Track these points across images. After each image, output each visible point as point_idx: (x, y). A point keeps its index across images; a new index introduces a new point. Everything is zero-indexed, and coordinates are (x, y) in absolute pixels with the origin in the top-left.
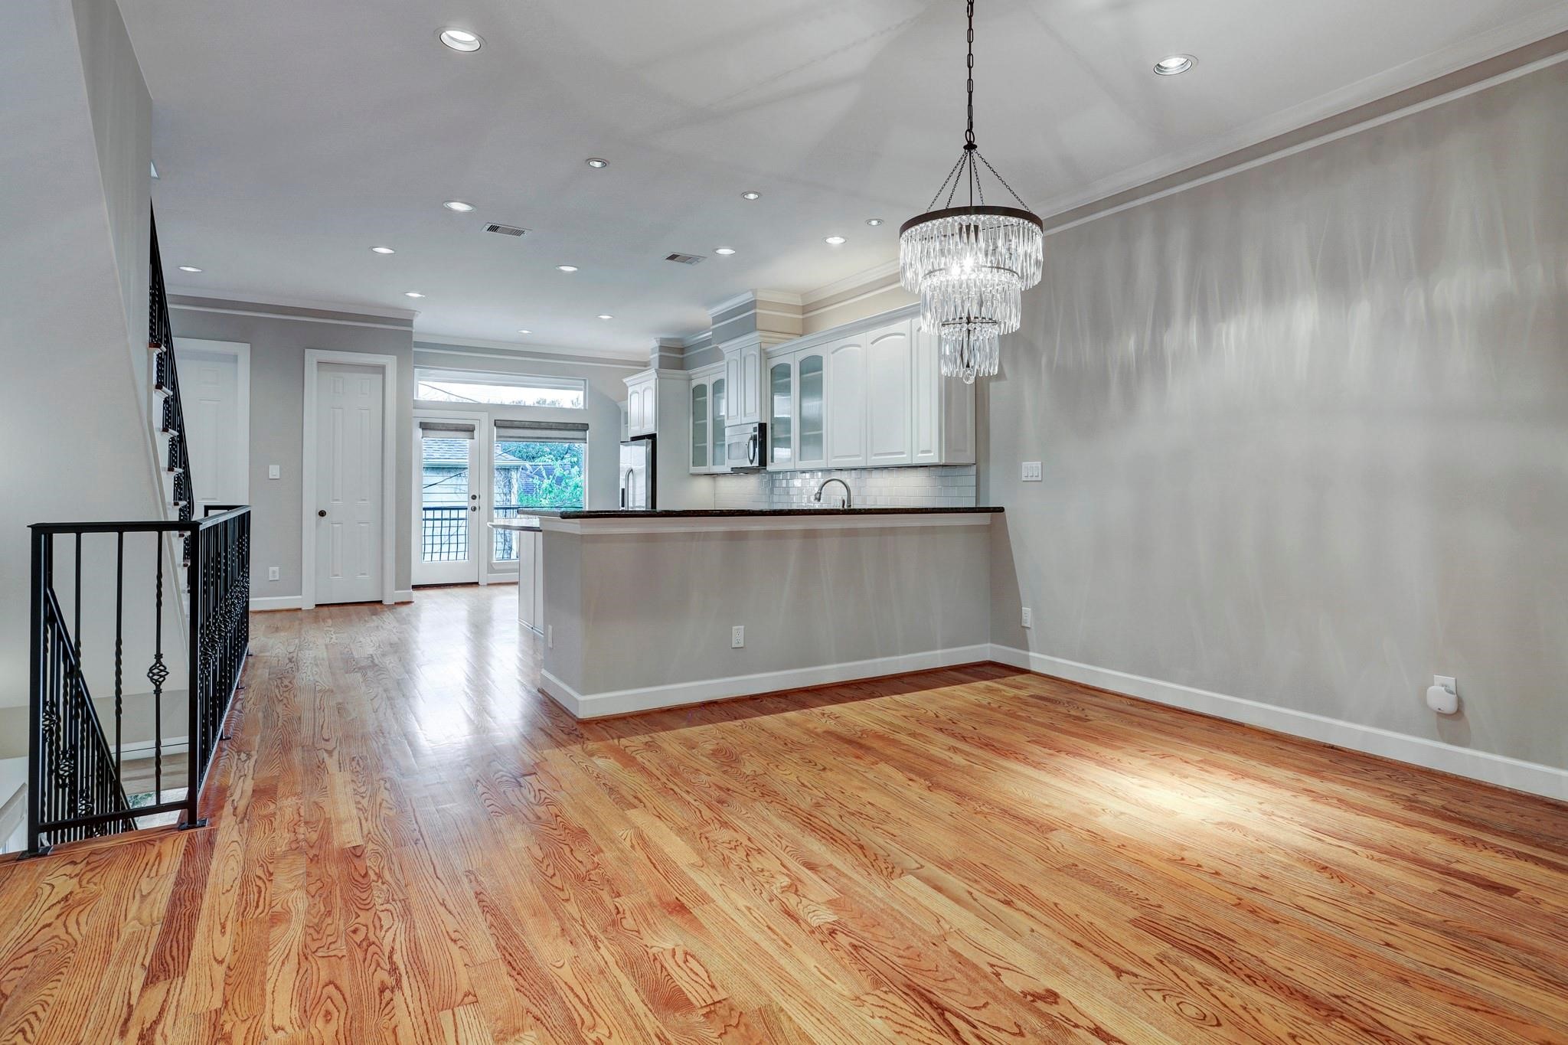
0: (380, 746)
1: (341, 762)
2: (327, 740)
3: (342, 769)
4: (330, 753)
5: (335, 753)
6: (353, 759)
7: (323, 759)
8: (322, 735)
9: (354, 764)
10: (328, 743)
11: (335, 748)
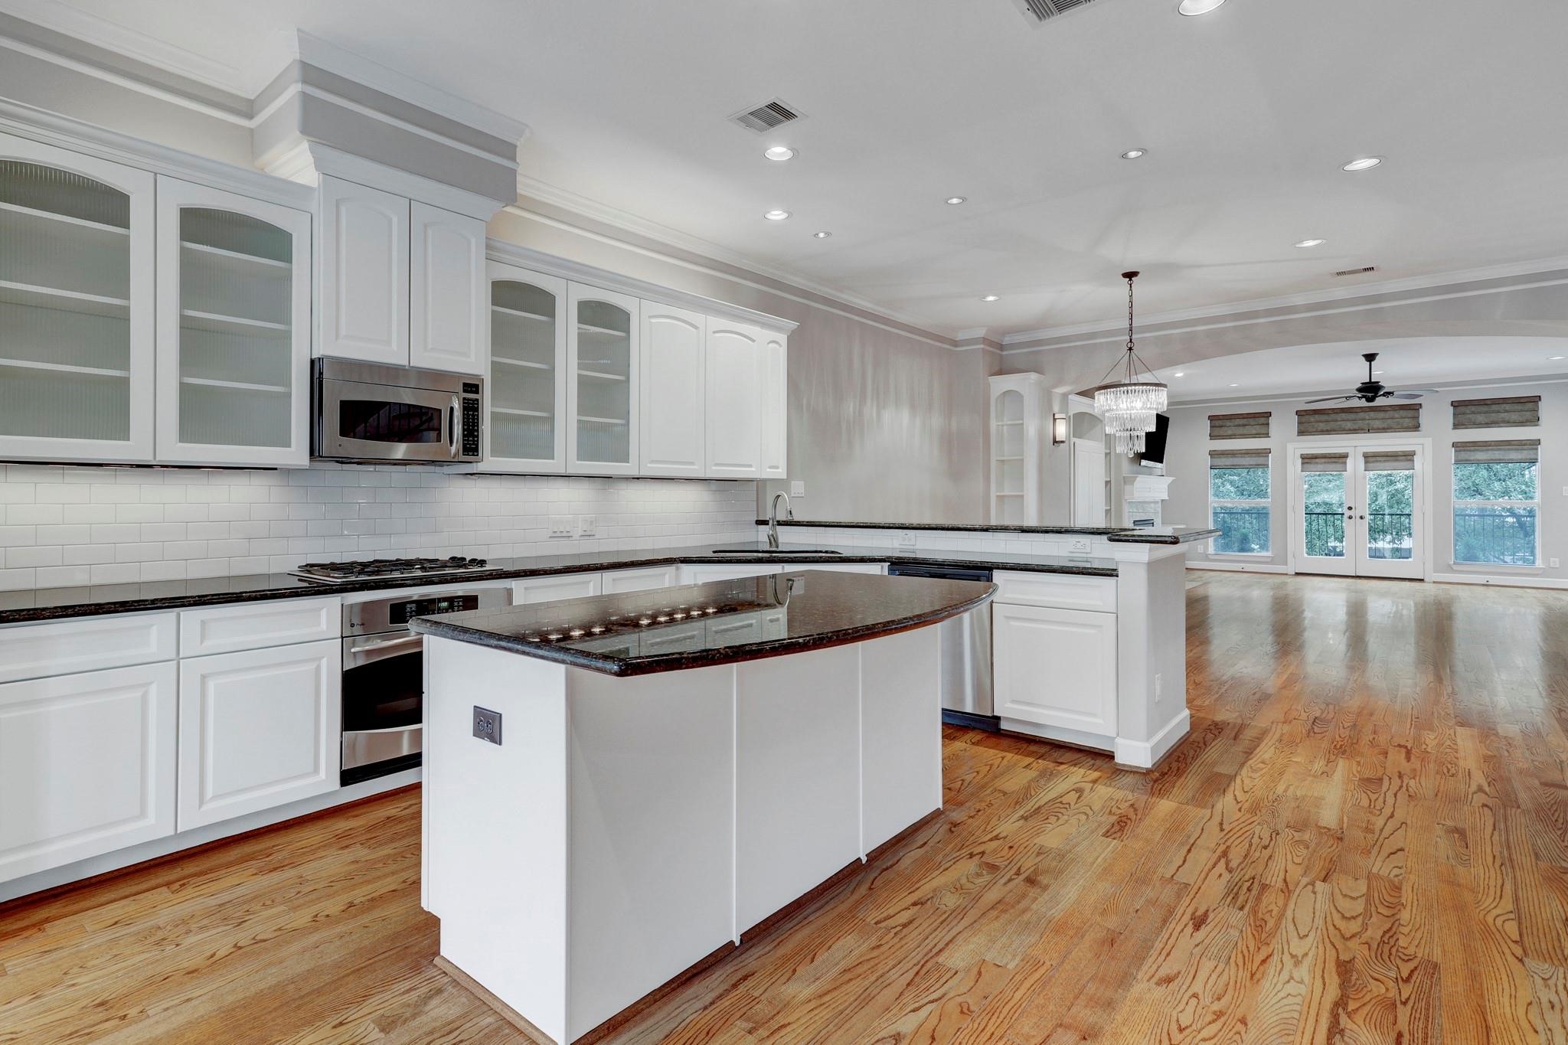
0: (1418, 778)
1: (1467, 777)
2: (1484, 805)
3: (1467, 770)
4: (1480, 789)
5: (1474, 788)
6: (1453, 775)
7: (1489, 786)
8: (1494, 815)
9: (1453, 771)
10: (1485, 803)
11: (1475, 793)
